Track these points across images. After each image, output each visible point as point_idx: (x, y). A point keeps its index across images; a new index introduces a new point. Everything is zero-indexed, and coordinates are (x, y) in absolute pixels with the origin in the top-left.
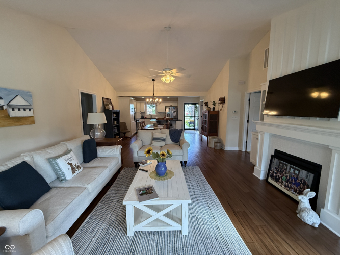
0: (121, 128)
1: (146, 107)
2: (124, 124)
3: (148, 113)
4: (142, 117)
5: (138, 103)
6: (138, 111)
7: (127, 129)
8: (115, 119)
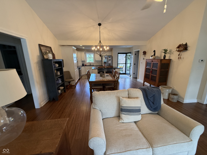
0: (65, 78)
1: (86, 56)
2: (68, 73)
3: (88, 61)
4: (83, 65)
5: (79, 53)
6: (79, 60)
7: (71, 78)
8: (57, 70)
